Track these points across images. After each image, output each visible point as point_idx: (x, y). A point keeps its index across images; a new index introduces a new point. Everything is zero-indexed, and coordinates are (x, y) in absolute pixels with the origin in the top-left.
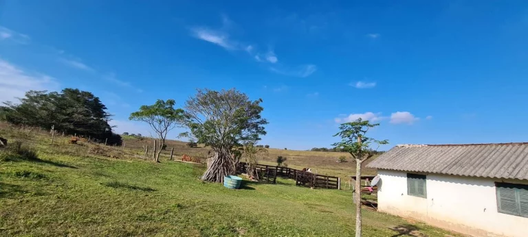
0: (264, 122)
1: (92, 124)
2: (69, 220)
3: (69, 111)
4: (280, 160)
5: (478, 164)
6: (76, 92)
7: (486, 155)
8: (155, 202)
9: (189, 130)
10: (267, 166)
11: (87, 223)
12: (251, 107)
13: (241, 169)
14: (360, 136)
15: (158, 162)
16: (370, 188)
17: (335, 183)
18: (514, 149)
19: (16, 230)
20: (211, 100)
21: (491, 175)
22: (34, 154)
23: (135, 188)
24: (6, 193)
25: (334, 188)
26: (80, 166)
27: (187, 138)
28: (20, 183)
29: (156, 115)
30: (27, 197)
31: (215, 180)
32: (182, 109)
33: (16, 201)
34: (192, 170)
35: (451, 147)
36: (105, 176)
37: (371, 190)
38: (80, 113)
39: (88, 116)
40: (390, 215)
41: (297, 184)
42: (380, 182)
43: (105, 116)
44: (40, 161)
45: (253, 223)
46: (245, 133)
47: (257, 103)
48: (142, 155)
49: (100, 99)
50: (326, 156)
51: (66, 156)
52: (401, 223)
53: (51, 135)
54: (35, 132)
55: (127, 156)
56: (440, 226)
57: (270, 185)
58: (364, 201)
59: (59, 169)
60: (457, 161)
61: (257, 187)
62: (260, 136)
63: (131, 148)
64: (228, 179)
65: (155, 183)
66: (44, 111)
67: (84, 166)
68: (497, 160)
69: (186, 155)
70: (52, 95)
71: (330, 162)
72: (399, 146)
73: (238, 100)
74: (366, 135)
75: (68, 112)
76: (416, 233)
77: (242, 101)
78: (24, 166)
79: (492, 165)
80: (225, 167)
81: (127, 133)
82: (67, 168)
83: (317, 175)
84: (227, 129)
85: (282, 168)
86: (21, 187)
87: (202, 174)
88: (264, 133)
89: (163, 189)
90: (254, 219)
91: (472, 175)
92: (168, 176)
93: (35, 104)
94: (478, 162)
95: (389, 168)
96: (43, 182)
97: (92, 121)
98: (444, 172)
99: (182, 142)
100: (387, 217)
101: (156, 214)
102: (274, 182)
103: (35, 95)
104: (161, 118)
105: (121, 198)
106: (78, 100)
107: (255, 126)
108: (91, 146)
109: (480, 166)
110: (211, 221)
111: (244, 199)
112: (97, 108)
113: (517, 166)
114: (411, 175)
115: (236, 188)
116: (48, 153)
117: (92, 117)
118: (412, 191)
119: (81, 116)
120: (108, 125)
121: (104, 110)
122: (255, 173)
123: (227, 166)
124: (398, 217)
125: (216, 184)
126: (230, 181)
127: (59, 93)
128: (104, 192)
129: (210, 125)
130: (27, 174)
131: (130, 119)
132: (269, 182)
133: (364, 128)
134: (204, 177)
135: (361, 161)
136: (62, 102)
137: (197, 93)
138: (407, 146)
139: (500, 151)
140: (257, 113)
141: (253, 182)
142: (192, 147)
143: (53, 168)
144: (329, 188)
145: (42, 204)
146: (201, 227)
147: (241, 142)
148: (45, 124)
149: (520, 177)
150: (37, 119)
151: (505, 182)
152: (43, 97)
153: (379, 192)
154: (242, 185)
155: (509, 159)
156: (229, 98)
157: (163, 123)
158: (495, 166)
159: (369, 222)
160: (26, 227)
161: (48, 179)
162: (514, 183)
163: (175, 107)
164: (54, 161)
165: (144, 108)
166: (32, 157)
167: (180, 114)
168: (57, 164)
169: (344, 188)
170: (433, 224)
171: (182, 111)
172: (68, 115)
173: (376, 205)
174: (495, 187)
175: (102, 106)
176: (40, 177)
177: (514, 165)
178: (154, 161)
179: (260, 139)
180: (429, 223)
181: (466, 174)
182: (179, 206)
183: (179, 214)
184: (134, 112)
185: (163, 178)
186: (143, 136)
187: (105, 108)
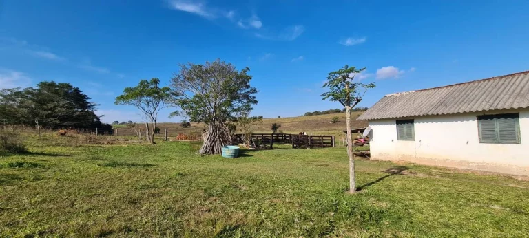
0: (254, 91)
1: (79, 116)
2: (73, 195)
3: (50, 105)
4: (275, 127)
5: (463, 101)
6: (52, 85)
7: (469, 92)
8: (156, 174)
9: (179, 109)
10: (262, 134)
11: (92, 195)
12: (238, 77)
13: (237, 140)
14: (347, 83)
15: (154, 143)
16: (362, 140)
17: (330, 142)
18: (495, 83)
19: (21, 208)
20: (197, 74)
21: (474, 110)
22: (24, 149)
23: (134, 165)
24: (3, 181)
25: (329, 146)
26: (74, 154)
27: (179, 117)
28: (15, 173)
29: (142, 96)
30: (26, 182)
31: (213, 152)
32: (168, 87)
33: (16, 187)
34: (188, 147)
35: (437, 90)
36: (102, 160)
37: (363, 142)
38: (62, 107)
39: (71, 108)
40: (382, 161)
41: (294, 147)
42: (371, 133)
43: (89, 107)
44: (30, 153)
45: (254, 181)
46: (236, 104)
47: (245, 72)
48: (137, 139)
49: (80, 89)
50: (319, 119)
51: (58, 148)
52: (392, 166)
53: (37, 131)
54: (19, 130)
55: (122, 142)
56: (427, 164)
57: (267, 151)
58: (357, 153)
59: (53, 158)
60: (442, 101)
61: (255, 154)
62: (252, 105)
63: (124, 135)
64: (226, 149)
65: (154, 160)
66: (24, 109)
67: (78, 154)
68: (479, 96)
69: (180, 134)
70: (28, 92)
71: (324, 124)
72: (388, 96)
73: (224, 71)
74: (353, 82)
75: (50, 107)
76: (406, 172)
77: (229, 72)
78: (15, 158)
79: (475, 101)
80: (221, 138)
81: (117, 122)
82: (61, 157)
83: (312, 136)
84: (218, 102)
85: (278, 134)
86: (17, 176)
87: (199, 149)
88: (256, 102)
89: (163, 164)
90: (254, 177)
91: (456, 112)
92: (166, 154)
93: (12, 103)
94: (461, 100)
95: (379, 118)
96: (39, 169)
97: (77, 113)
98: (430, 113)
99: (175, 124)
100: (379, 163)
101: (158, 183)
102: (271, 148)
103: (9, 93)
104: (148, 99)
105: (121, 174)
106: (56, 93)
107: (246, 96)
108: (82, 136)
109: (463, 103)
110: (214, 183)
111: (243, 165)
112: (79, 99)
113: (497, 97)
114: (400, 121)
115: (235, 157)
116: (38, 146)
117: (76, 109)
118: (401, 136)
119: (64, 109)
120: (95, 116)
121: (88, 101)
122: (251, 142)
123: (222, 138)
124: (390, 161)
125: (215, 155)
126: (227, 151)
127: (35, 88)
128: (104, 171)
129: (199, 100)
130: (21, 165)
131: (116, 103)
132: (266, 148)
133: (351, 75)
134: (202, 151)
135: (350, 108)
136: (40, 97)
137: (181, 69)
138: (395, 95)
139: (483, 86)
140: (246, 83)
141: (251, 150)
142: (186, 127)
143: (46, 158)
144: (324, 147)
145: (42, 187)
146: (205, 188)
147: (233, 114)
148: (28, 122)
149: (500, 107)
150: (19, 118)
151: (486, 114)
152: (18, 94)
153: (371, 142)
154: (239, 154)
155: (491, 92)
156: (215, 71)
157: (151, 104)
158: (477, 101)
159: (363, 169)
160: (31, 204)
161: (44, 167)
162: (494, 114)
163: (161, 86)
164: (46, 152)
165: (127, 90)
166: (22, 151)
167: (167, 92)
168: (50, 155)
169: (338, 145)
170: (421, 163)
171: (169, 89)
172: (50, 109)
173: (369, 155)
174: (477, 121)
175: (85, 97)
176: (35, 165)
177: (494, 98)
178: (150, 143)
179: (252, 109)
180: (418, 163)
181: (451, 112)
182: (180, 174)
183: (181, 181)
184: (119, 96)
185: (161, 156)
186: (133, 122)
187: (88, 98)
